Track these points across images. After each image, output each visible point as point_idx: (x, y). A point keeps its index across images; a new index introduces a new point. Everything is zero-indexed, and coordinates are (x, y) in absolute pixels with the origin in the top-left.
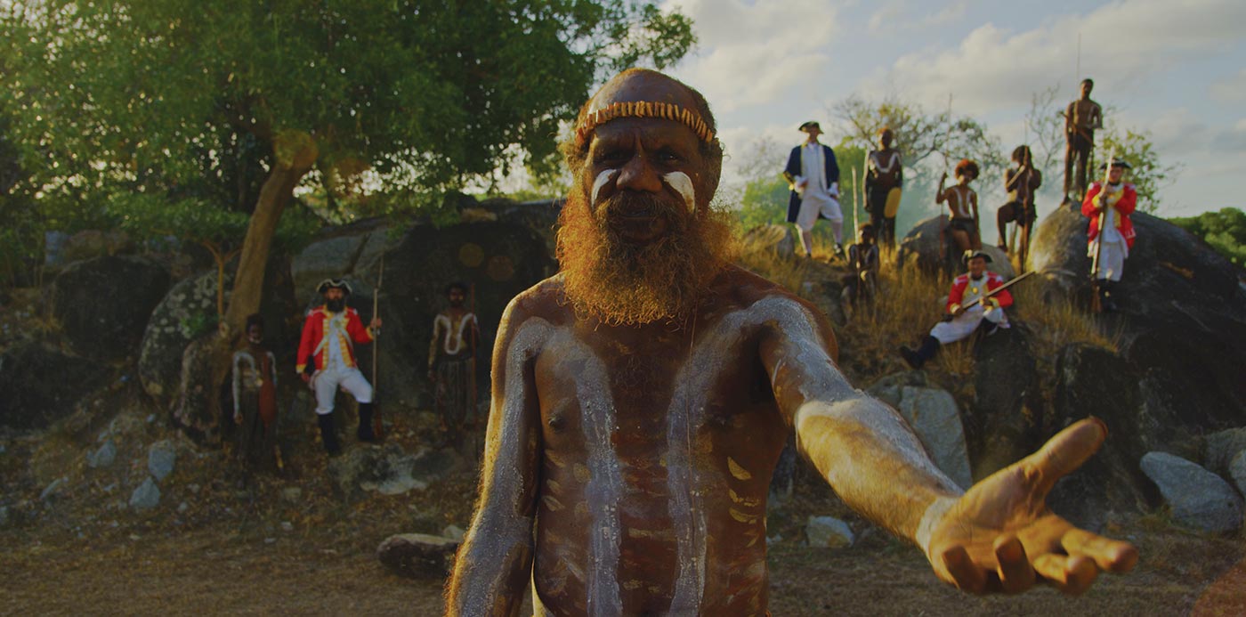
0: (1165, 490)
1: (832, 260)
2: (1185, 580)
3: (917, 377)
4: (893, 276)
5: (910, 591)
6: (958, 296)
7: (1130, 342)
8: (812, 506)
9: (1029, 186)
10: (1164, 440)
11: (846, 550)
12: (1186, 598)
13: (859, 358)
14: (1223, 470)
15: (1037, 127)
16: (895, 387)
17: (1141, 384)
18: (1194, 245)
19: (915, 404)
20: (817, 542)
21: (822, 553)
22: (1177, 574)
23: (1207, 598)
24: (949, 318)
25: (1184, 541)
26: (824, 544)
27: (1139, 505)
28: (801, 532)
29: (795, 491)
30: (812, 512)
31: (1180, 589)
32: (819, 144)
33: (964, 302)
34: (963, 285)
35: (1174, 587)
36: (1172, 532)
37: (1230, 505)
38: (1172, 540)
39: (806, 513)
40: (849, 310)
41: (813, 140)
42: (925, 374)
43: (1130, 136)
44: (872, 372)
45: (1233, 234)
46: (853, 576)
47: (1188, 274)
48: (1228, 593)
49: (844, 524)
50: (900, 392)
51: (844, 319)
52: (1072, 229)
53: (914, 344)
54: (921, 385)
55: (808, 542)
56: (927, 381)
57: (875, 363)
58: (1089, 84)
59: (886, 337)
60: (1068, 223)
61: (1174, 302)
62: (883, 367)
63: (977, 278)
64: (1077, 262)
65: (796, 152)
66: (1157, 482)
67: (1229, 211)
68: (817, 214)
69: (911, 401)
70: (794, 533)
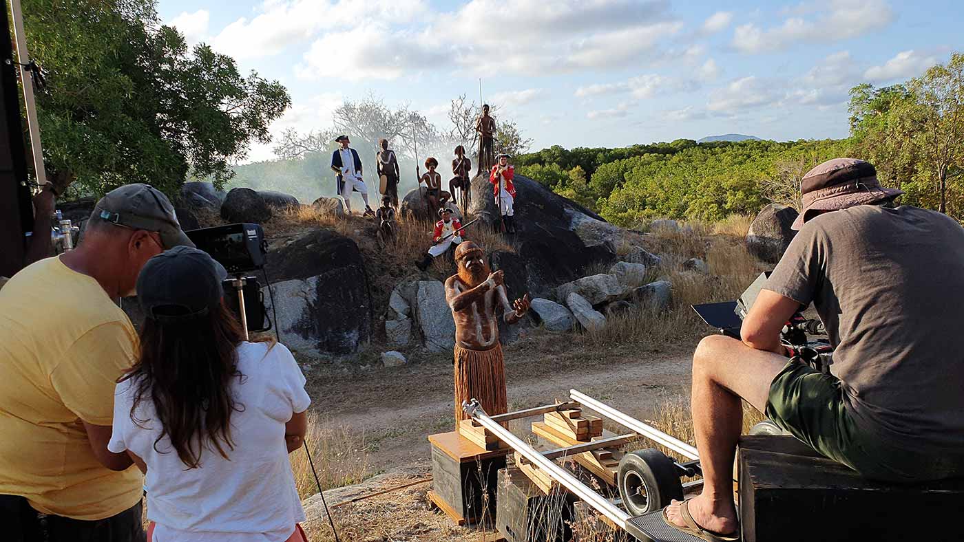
0: (542, 315)
1: (365, 215)
2: (553, 353)
3: (425, 276)
4: (401, 222)
5: (442, 377)
6: (439, 232)
7: (520, 247)
8: (381, 348)
9: (465, 169)
10: (539, 293)
11: (404, 366)
12: (555, 360)
13: (392, 269)
14: (565, 304)
15: (455, 120)
16: (414, 282)
17: (526, 266)
18: (542, 190)
19: (426, 289)
20: (388, 364)
21: (391, 369)
22: (551, 352)
23: (563, 358)
24: (436, 243)
25: (552, 337)
26: (393, 365)
27: (532, 324)
28: (380, 361)
29: (371, 341)
30: (382, 350)
31: (552, 357)
32: (349, 149)
33: (442, 235)
34: (441, 226)
35: (550, 357)
36: (547, 334)
37: (568, 318)
38: (547, 337)
39: (378, 352)
40: (382, 243)
41: (345, 146)
42: (428, 274)
43: (505, 126)
44: (401, 275)
45: (558, 163)
46: (412, 376)
47: (541, 207)
48: (571, 356)
49: (399, 353)
50: (417, 284)
51: (380, 249)
52: (486, 188)
53: (420, 259)
54: (427, 279)
55: (384, 366)
56: (429, 277)
57: (401, 270)
58: (486, 107)
59: (405, 257)
60: (483, 185)
61: (536, 223)
62: (406, 272)
63: (447, 222)
64: (491, 207)
65: (337, 155)
66: (538, 312)
67: (556, 148)
68: (352, 189)
69: (424, 288)
70: (376, 362)
